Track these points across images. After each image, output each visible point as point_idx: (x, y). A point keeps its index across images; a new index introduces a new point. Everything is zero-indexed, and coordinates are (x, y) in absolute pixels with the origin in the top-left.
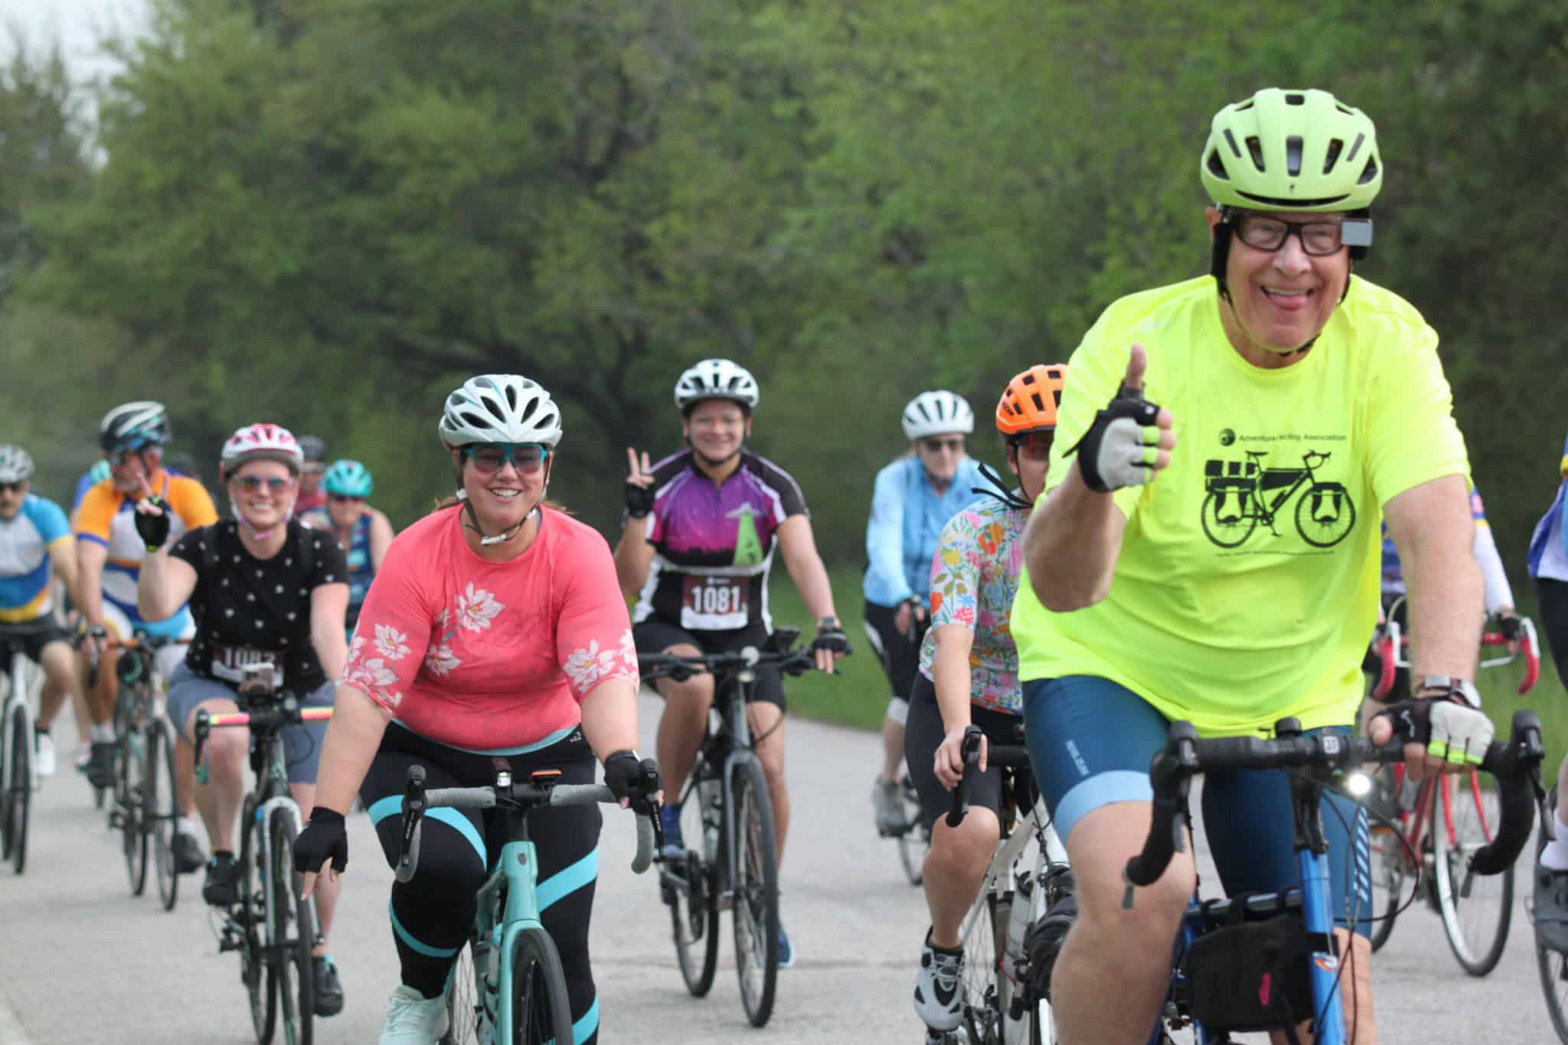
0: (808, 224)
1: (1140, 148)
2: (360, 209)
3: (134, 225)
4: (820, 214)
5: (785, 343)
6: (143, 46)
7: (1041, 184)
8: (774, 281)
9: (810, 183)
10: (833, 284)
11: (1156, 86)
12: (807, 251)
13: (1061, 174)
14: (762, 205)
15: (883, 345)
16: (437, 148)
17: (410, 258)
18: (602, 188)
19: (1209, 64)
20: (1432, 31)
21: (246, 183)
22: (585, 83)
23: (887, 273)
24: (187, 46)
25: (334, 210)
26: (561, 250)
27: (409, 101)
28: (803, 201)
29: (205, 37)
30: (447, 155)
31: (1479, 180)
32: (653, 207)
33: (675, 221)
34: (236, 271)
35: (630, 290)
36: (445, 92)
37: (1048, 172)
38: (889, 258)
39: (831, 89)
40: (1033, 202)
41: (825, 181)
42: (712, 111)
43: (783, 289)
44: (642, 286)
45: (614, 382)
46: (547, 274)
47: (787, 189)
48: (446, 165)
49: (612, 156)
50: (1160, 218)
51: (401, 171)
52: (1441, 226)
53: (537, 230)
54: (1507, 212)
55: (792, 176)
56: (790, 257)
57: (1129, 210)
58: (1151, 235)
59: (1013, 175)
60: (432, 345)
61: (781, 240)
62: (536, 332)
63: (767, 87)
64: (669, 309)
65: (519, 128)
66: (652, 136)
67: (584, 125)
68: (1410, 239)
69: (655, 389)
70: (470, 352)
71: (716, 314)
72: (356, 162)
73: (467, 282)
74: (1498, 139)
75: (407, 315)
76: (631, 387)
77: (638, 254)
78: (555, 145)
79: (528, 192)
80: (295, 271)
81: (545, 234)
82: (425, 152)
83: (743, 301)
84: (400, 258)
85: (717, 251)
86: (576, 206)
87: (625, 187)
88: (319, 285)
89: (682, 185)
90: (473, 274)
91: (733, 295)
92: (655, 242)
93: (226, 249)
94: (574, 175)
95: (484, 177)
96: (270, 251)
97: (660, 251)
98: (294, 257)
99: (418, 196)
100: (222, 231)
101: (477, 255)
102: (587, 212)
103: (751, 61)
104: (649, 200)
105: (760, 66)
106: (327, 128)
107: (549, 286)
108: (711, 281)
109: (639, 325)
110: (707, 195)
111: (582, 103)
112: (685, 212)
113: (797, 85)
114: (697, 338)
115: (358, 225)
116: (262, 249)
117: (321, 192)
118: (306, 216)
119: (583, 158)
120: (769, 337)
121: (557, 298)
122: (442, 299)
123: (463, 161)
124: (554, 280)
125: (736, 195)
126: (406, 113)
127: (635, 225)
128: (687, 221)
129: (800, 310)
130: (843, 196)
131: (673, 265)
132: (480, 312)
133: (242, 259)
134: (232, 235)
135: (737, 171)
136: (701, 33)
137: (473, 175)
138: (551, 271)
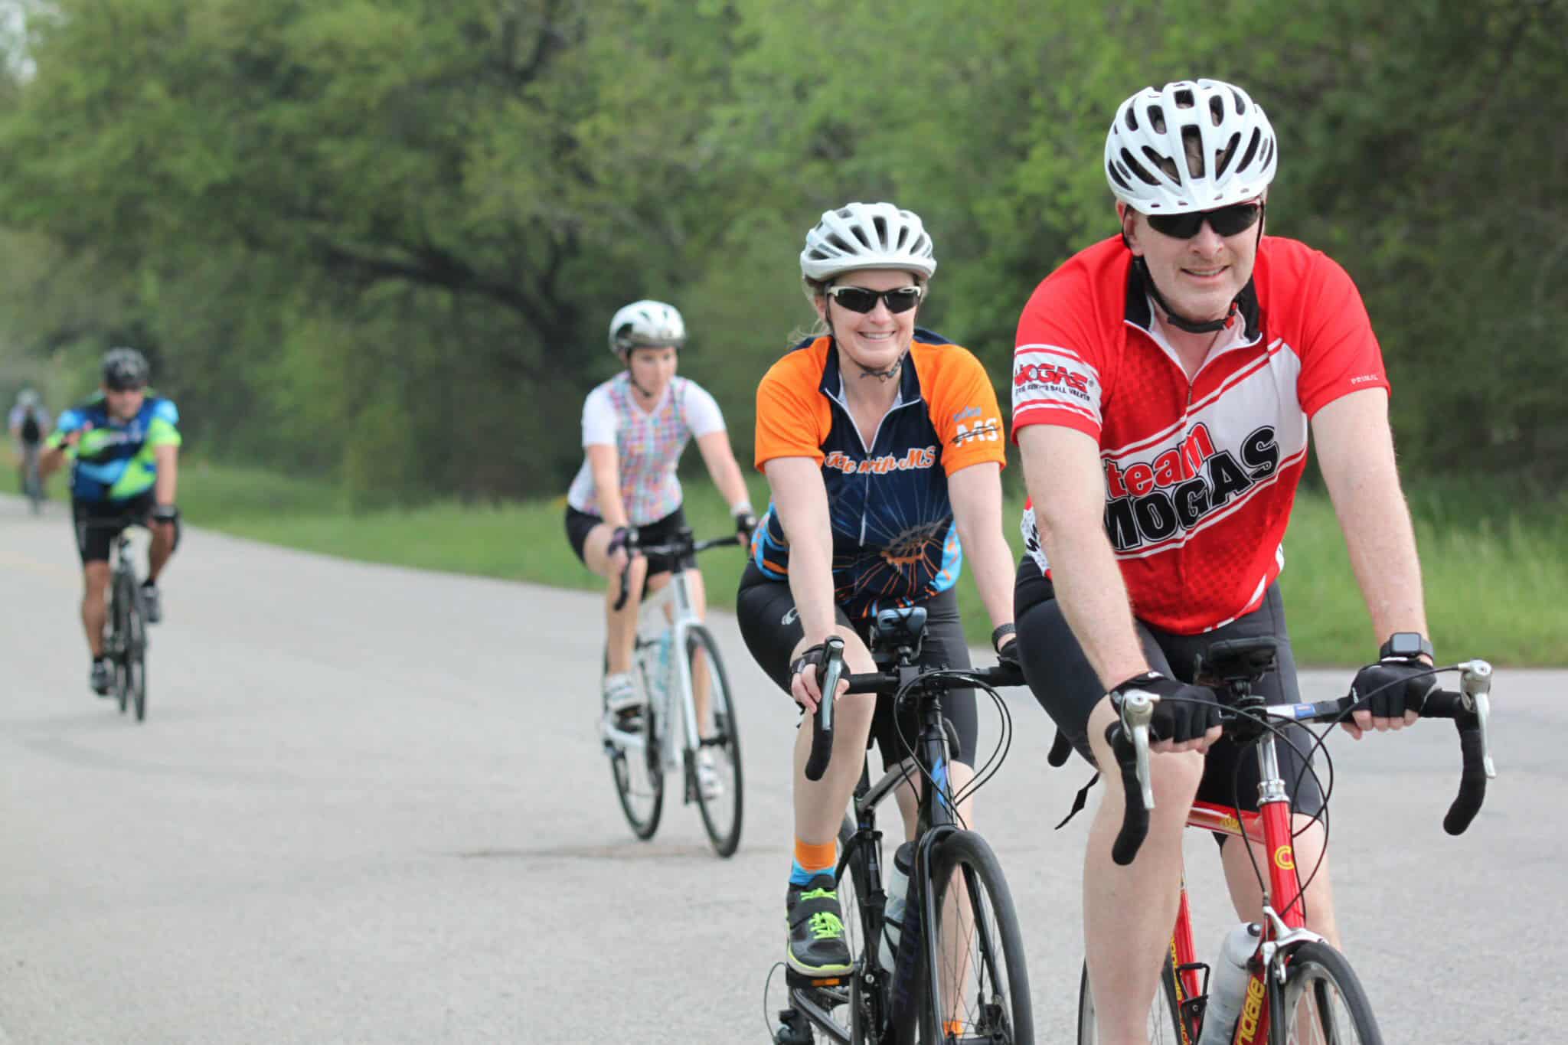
0: (735, 122)
1: (1064, 37)
2: (289, 115)
3: (63, 136)
4: (748, 111)
5: (716, 241)
7: (967, 76)
8: (705, 180)
9: (737, 83)
10: (764, 181)
12: (735, 149)
13: (987, 64)
14: (690, 105)
16: (364, 53)
17: (338, 163)
18: (528, 90)
21: (174, 91)
23: (816, 168)
25: (262, 117)
26: (490, 153)
27: (335, 6)
28: (730, 97)
30: (376, 59)
31: (1404, 61)
32: (580, 109)
33: (605, 123)
34: (165, 181)
35: (559, 192)
37: (974, 64)
38: (819, 154)
40: (960, 94)
41: (753, 78)
42: (638, 11)
43: (714, 188)
44: (571, 185)
45: (546, 284)
46: (477, 176)
47: (715, 87)
48: (372, 70)
49: (539, 56)
50: (1084, 107)
51: (328, 77)
52: (1365, 109)
53: (465, 132)
54: (1431, 92)
55: (719, 73)
56: (719, 156)
57: (1053, 99)
58: (1076, 123)
59: (938, 66)
60: (366, 251)
61: (713, 135)
62: (468, 235)
64: (600, 210)
65: (447, 30)
66: (581, 37)
67: (511, 27)
68: (1335, 123)
69: (590, 288)
70: (395, 254)
71: (647, 213)
72: (283, 69)
73: (396, 186)
74: (1419, 20)
75: (338, 218)
76: (566, 288)
77: (568, 158)
78: (482, 48)
79: (457, 96)
80: (225, 179)
81: (474, 137)
82: (351, 57)
83: (674, 201)
84: (328, 164)
85: (646, 150)
86: (504, 109)
87: (553, 88)
88: (248, 193)
89: (610, 85)
90: (402, 179)
91: (664, 195)
92: (584, 143)
93: (154, 159)
94: (502, 77)
95: (412, 80)
96: (199, 160)
97: (590, 152)
98: (223, 164)
99: (346, 102)
100: (151, 141)
101: (406, 159)
102: (516, 115)
104: (577, 101)
106: (253, 36)
107: (478, 189)
108: (641, 181)
109: (570, 226)
110: (634, 94)
111: (508, 6)
112: (613, 113)
114: (629, 238)
115: (286, 132)
116: (191, 158)
117: (248, 99)
118: (233, 123)
119: (510, 60)
120: (700, 235)
121: (486, 201)
122: (372, 204)
123: (390, 65)
124: (484, 182)
125: (664, 94)
126: (333, 18)
127: (563, 126)
128: (616, 121)
129: (731, 208)
130: (769, 93)
131: (602, 165)
132: (411, 217)
133: (171, 169)
134: (161, 145)
135: (664, 70)
137: (401, 79)
138: (481, 174)
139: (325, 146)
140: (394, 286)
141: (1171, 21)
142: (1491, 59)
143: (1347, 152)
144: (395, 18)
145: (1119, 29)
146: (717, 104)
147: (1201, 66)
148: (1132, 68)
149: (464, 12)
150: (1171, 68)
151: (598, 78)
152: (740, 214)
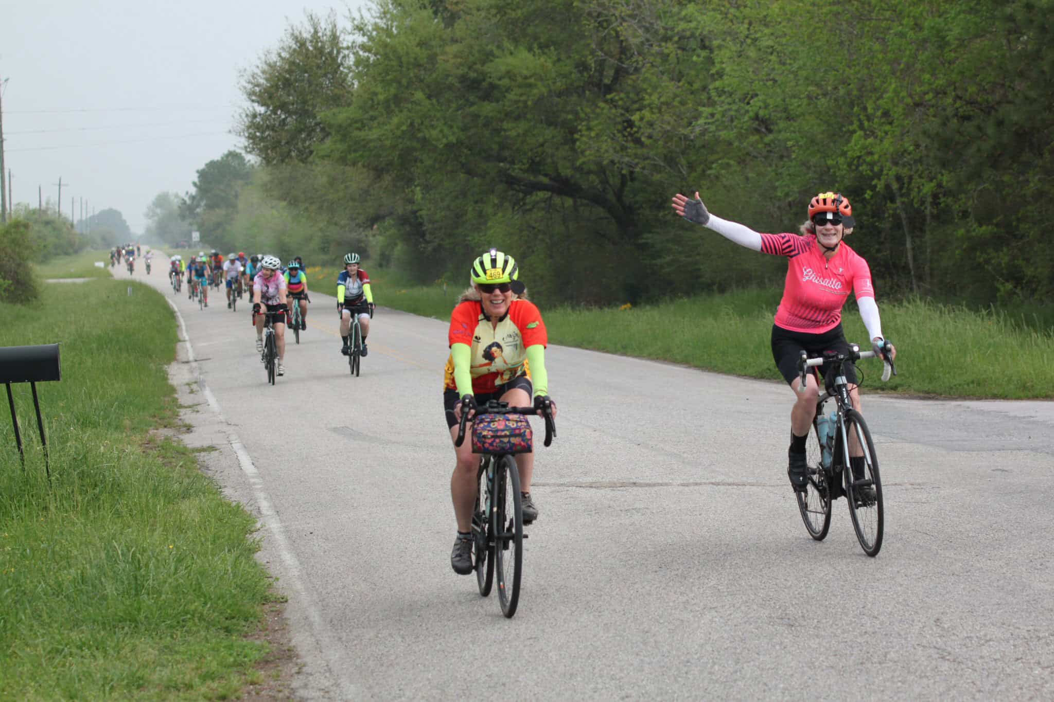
0: (712, 115)
1: (871, 77)
2: (487, 109)
3: (373, 118)
4: (719, 109)
5: (703, 174)
6: (376, 27)
7: (825, 95)
8: (698, 143)
9: (713, 94)
10: (730, 144)
11: (877, 46)
13: (836, 88)
14: (690, 105)
15: (750, 175)
16: (526, 78)
17: (513, 133)
18: (609, 97)
19: (902, 35)
20: (1011, 18)
21: (429, 97)
22: (600, 44)
23: (754, 138)
24: (397, 27)
25: (473, 109)
26: (589, 129)
27: (511, 54)
28: (711, 103)
29: (408, 22)
30: (532, 80)
31: (1033, 94)
32: (636, 106)
33: (646, 113)
34: (425, 141)
35: (624, 148)
36: (530, 49)
37: (829, 88)
38: (757, 131)
39: (720, 47)
40: (823, 103)
41: (721, 92)
42: (665, 57)
43: (704, 146)
44: (631, 145)
45: (619, 195)
46: (583, 140)
47: (704, 97)
48: (530, 86)
49: (616, 79)
50: (879, 113)
51: (508, 90)
52: (1015, 118)
53: (577, 117)
55: (704, 88)
56: (703, 132)
57: (865, 109)
58: (876, 120)
59: (811, 89)
61: (701, 121)
62: (580, 169)
63: (693, 44)
64: (647, 158)
65: (568, 67)
66: (637, 70)
67: (601, 64)
68: (1000, 123)
69: (639, 198)
70: (545, 180)
71: (670, 160)
72: (485, 85)
73: (542, 145)
74: (1043, 72)
75: (512, 162)
76: (628, 198)
77: (629, 130)
78: (585, 74)
79: (574, 98)
80: (454, 141)
81: (582, 120)
82: (520, 79)
83: (683, 153)
84: (507, 133)
85: (669, 128)
86: (597, 107)
87: (622, 95)
88: (467, 147)
89: (650, 95)
90: (545, 141)
91: (678, 150)
92: (637, 123)
93: (419, 130)
94: (596, 89)
95: (550, 91)
96: (441, 131)
97: (640, 128)
98: (454, 134)
99: (517, 102)
100: (417, 121)
101: (547, 132)
102: (603, 109)
103: (683, 30)
104: (634, 102)
105: (688, 34)
106: (470, 68)
107: (583, 147)
108: (666, 143)
109: (631, 166)
110: (662, 99)
111: (600, 53)
112: (652, 108)
113: (707, 43)
114: (659, 172)
115: (486, 117)
116: (439, 129)
117: (467, 100)
118: (460, 112)
119: (601, 80)
120: (696, 171)
121: (587, 153)
122: (530, 154)
123: (539, 84)
124: (586, 143)
125: (678, 99)
126: (510, 60)
127: (627, 115)
128: (653, 113)
129: (712, 158)
130: (729, 100)
131: (647, 135)
132: (549, 160)
133: (427, 136)
134: (422, 123)
135: (678, 87)
136: (659, 17)
137: (544, 90)
138: (584, 139)
139: (506, 125)
140: (541, 195)
141: (922, 70)
143: (1005, 139)
144: (543, 58)
145: (898, 74)
146: (704, 106)
147: (940, 93)
148: (904, 94)
149: (577, 57)
150: (926, 93)
151: (645, 90)
152: (717, 160)
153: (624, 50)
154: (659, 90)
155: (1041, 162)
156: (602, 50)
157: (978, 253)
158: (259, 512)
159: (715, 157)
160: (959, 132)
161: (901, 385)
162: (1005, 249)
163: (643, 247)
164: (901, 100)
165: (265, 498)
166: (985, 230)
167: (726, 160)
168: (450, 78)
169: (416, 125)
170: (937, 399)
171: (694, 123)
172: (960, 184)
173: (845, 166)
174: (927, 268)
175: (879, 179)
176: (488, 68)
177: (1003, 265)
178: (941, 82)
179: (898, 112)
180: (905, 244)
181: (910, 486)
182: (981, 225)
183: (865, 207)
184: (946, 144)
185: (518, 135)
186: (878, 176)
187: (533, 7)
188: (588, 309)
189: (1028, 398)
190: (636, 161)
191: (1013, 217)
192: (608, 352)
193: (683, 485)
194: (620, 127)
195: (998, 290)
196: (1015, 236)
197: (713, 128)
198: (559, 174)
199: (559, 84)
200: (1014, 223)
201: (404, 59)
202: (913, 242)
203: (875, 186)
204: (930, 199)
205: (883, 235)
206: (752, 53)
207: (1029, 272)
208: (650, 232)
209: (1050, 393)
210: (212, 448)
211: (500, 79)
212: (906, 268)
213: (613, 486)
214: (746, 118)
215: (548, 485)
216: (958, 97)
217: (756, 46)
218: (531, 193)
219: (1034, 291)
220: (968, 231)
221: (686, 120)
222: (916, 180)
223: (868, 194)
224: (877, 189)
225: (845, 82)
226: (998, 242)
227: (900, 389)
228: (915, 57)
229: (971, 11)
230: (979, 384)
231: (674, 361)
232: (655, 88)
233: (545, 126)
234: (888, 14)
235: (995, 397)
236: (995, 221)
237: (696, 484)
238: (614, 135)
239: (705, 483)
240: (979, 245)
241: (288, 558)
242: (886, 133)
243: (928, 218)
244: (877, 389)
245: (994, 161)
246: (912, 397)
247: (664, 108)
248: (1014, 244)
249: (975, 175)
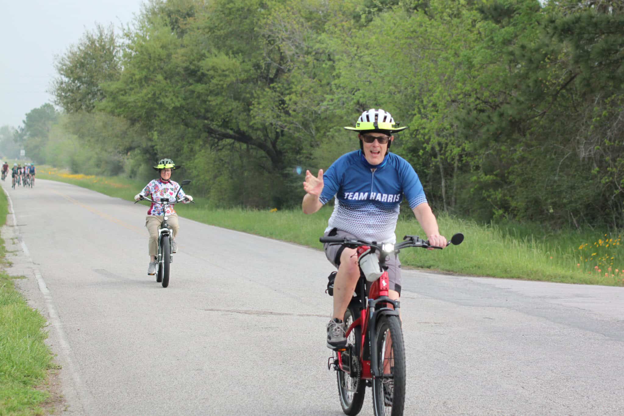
0: (332, 100)
1: (427, 83)
2: (200, 88)
3: (131, 89)
4: (336, 97)
5: (324, 135)
6: (137, 35)
7: (399, 92)
8: (323, 116)
9: (334, 87)
10: (341, 118)
11: (432, 65)
13: (406, 88)
14: (319, 93)
16: (223, 71)
17: (214, 103)
18: (272, 85)
19: (447, 59)
20: (512, 53)
21: (166, 79)
22: (269, 54)
23: (355, 115)
24: (149, 36)
25: (191, 87)
26: (259, 103)
27: (216, 56)
28: (332, 92)
29: (156, 33)
30: (227, 73)
31: (522, 99)
32: (287, 92)
33: (293, 97)
34: (161, 105)
35: (279, 116)
36: (227, 54)
39: (339, 60)
41: (338, 87)
42: (306, 64)
43: (326, 118)
44: (283, 114)
45: (274, 144)
47: (328, 88)
48: (226, 76)
49: (276, 75)
50: (430, 105)
51: (213, 77)
52: (510, 112)
53: (252, 96)
55: (328, 84)
56: (327, 110)
57: (422, 102)
58: (428, 109)
61: (325, 103)
62: (252, 127)
63: (324, 57)
64: (291, 123)
65: (249, 66)
66: (289, 70)
67: (268, 66)
68: (501, 115)
69: (286, 146)
70: (231, 132)
71: (305, 125)
72: (199, 73)
73: (231, 111)
74: (529, 86)
75: (212, 120)
76: (279, 146)
77: (282, 105)
78: (259, 71)
79: (251, 85)
80: (179, 105)
81: (255, 98)
82: (220, 72)
83: (313, 121)
84: (211, 103)
85: (306, 106)
86: (264, 90)
87: (280, 85)
88: (186, 110)
89: (296, 86)
90: (232, 109)
91: (310, 119)
92: (287, 102)
93: (158, 98)
94: (264, 80)
95: (237, 80)
96: (172, 99)
97: (289, 105)
98: (179, 101)
99: (217, 85)
100: (158, 93)
101: (234, 103)
102: (268, 92)
103: (318, 49)
104: (286, 89)
105: (321, 51)
106: (191, 63)
107: (255, 114)
108: (304, 115)
109: (282, 127)
110: (303, 89)
111: (268, 59)
112: (296, 94)
113: (332, 57)
114: (299, 132)
115: (198, 93)
116: (169, 98)
117: (188, 82)
118: (183, 89)
119: (268, 75)
120: (320, 132)
121: (257, 118)
122: (223, 116)
123: (231, 75)
124: (256, 112)
125: (312, 89)
126: (215, 60)
127: (282, 97)
128: (297, 96)
129: (330, 125)
130: (343, 91)
131: (292, 109)
132: (234, 121)
133: (163, 101)
134: (160, 94)
135: (313, 82)
136: (304, 40)
137: (234, 79)
138: (256, 109)
139: (209, 98)
140: (229, 141)
141: (458, 81)
142: (550, 99)
143: (504, 124)
144: (234, 60)
145: (443, 82)
146: (327, 94)
147: (467, 95)
148: (446, 94)
149: (254, 60)
150: (458, 95)
151: (293, 83)
152: (332, 127)
153: (282, 58)
154: (302, 83)
155: (524, 140)
156: (269, 57)
157: (484, 191)
158: (49, 316)
159: (332, 125)
160: (477, 119)
161: (433, 266)
162: (500, 190)
163: (286, 176)
164: (444, 98)
165: (53, 308)
166: (489, 178)
167: (338, 127)
168: (179, 68)
169: (157, 94)
170: (454, 275)
171: (321, 104)
172: (475, 150)
173: (409, 135)
174: (453, 199)
175: (428, 144)
176: (202, 63)
177: (498, 199)
178: (468, 88)
179: (441, 104)
180: (441, 184)
181: (433, 324)
182: (486, 175)
183: (419, 160)
184: (468, 125)
185: (217, 105)
186: (428, 142)
187: (230, 29)
188: (252, 210)
189: (508, 278)
190: (286, 124)
191: (506, 171)
192: (261, 236)
193: (300, 315)
194: (277, 104)
195: (494, 214)
196: (506, 182)
197: (332, 108)
198: (239, 129)
199: (243, 76)
200: (506, 175)
201: (152, 55)
202: (446, 182)
203: (425, 148)
204: (457, 158)
205: (428, 177)
206: (358, 65)
207: (513, 204)
208: (291, 167)
209: (521, 275)
210: (23, 277)
211: (208, 71)
212: (440, 197)
213: (258, 313)
214: (352, 103)
215: (220, 310)
216: (478, 98)
217: (360, 60)
218: (222, 139)
219: (515, 216)
220: (478, 178)
221: (316, 102)
222: (450, 146)
223: (421, 152)
224: (427, 150)
225: (412, 85)
226: (496, 185)
227: (432, 268)
228: (454, 73)
229: (488, 47)
230: (479, 268)
231: (300, 244)
232: (299, 82)
233: (233, 100)
234: (439, 46)
235: (488, 276)
236: (495, 173)
237: (308, 315)
238: (273, 108)
239: (313, 315)
240: (484, 186)
241: (64, 344)
242: (434, 117)
243: (456, 169)
244: (418, 267)
245: (496, 137)
246: (439, 273)
247: (304, 94)
248: (505, 187)
249: (485, 145)
